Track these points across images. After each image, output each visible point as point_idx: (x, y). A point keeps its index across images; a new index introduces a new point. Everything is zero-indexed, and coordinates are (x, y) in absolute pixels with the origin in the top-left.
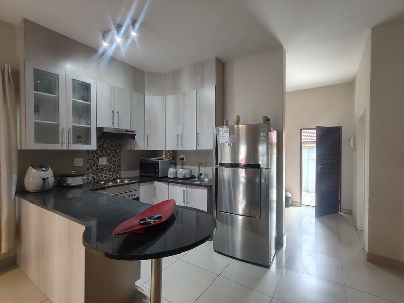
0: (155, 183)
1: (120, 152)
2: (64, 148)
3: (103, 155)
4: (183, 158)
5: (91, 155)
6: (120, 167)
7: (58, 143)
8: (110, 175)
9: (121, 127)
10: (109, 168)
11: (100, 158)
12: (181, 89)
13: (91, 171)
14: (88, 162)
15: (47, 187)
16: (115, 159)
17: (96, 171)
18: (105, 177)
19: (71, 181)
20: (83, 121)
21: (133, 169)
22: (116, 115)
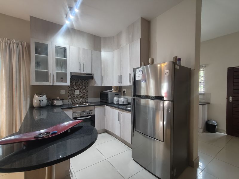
0: (106, 106)
1: (87, 87)
2: (51, 85)
3: (77, 88)
4: (125, 91)
5: (70, 88)
6: (88, 96)
7: (48, 82)
8: (81, 100)
9: (85, 72)
10: (80, 96)
11: (75, 90)
12: (121, 45)
13: (70, 97)
14: (68, 93)
15: (41, 105)
16: (84, 91)
17: (73, 97)
18: (79, 101)
19: (56, 103)
20: (64, 69)
21: (96, 97)
22: (82, 65)
